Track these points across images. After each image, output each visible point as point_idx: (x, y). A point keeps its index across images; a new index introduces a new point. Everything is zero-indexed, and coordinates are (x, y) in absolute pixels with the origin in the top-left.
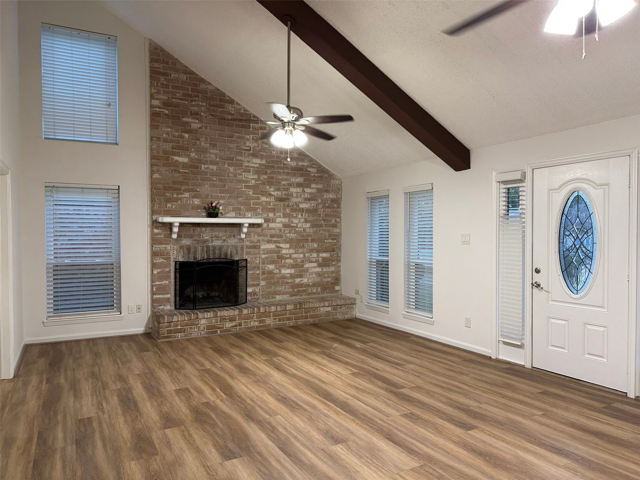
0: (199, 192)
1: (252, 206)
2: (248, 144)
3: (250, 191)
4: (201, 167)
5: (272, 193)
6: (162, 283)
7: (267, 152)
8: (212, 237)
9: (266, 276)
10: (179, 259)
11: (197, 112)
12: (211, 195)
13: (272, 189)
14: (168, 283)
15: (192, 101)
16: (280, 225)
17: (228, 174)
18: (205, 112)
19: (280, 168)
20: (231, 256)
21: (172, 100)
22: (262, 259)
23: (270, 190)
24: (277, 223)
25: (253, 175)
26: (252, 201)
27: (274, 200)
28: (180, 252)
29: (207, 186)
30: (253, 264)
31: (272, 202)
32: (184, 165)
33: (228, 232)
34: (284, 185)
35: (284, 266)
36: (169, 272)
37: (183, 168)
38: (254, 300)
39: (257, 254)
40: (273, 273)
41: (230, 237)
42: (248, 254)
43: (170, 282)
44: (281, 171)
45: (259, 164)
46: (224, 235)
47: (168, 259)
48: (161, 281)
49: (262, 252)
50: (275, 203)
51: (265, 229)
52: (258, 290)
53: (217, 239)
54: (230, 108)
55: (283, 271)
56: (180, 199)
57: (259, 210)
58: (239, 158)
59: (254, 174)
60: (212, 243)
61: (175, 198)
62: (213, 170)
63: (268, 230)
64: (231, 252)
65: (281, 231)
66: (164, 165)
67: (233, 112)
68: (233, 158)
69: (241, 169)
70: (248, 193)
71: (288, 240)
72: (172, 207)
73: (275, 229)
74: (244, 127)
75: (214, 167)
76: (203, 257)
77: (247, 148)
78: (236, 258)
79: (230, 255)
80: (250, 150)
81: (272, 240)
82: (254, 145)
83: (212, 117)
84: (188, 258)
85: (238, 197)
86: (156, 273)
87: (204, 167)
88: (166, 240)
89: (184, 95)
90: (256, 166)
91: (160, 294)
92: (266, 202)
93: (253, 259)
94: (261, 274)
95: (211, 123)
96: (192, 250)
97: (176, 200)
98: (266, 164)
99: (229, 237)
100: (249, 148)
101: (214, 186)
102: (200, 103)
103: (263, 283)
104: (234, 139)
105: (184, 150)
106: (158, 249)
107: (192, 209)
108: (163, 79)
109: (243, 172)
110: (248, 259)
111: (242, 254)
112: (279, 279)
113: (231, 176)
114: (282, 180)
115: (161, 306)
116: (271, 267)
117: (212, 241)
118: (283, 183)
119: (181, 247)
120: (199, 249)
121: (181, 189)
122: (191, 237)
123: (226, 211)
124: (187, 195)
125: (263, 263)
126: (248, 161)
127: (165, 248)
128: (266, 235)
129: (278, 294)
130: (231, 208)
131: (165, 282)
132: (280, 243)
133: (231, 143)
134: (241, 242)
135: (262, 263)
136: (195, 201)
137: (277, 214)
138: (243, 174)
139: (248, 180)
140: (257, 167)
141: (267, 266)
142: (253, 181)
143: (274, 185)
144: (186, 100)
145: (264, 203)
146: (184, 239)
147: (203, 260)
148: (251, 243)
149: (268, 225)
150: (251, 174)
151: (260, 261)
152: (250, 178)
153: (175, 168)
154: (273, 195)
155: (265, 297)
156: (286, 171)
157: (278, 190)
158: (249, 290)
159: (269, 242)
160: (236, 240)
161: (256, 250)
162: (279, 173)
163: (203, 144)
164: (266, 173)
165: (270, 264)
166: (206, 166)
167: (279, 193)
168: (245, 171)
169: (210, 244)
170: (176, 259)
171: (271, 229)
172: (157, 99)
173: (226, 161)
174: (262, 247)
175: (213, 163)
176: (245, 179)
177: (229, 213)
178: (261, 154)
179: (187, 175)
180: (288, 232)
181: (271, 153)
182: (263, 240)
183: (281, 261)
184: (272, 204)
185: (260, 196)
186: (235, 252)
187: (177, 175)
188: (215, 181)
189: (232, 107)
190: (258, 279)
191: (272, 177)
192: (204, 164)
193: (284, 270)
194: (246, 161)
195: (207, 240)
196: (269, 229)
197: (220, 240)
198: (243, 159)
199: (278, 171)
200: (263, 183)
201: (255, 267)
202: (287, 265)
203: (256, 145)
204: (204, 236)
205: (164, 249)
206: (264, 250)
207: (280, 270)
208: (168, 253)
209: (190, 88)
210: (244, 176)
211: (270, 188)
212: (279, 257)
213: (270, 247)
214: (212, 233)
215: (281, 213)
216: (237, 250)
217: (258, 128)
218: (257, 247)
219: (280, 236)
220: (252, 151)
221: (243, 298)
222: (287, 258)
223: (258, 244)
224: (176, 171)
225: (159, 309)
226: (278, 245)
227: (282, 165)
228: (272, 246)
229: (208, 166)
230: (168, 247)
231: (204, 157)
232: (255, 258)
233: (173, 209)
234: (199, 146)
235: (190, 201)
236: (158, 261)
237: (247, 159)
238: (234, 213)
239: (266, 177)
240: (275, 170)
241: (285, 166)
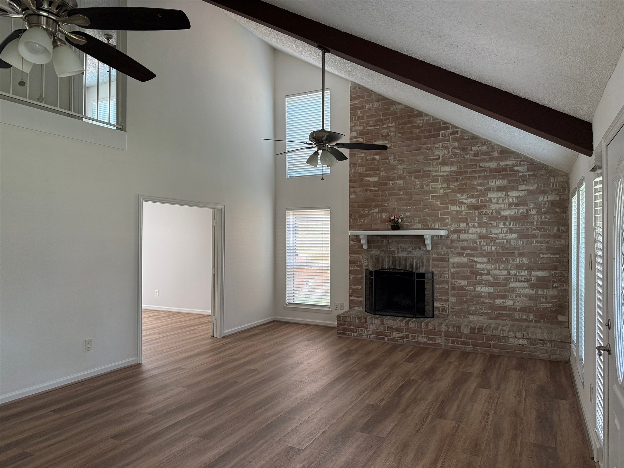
0: (387, 206)
1: (439, 216)
2: (437, 153)
3: (437, 201)
4: (389, 183)
5: (465, 201)
6: (356, 287)
7: (458, 158)
8: (398, 249)
9: (456, 292)
10: (369, 268)
11: (387, 134)
12: (398, 209)
13: (464, 197)
14: (360, 287)
15: (383, 125)
16: (475, 236)
17: (414, 186)
18: (394, 132)
19: (475, 172)
20: (417, 268)
21: (367, 128)
22: (451, 273)
23: (462, 198)
24: (471, 234)
25: (441, 184)
26: (439, 211)
27: (466, 209)
28: (370, 261)
29: (394, 200)
30: (441, 277)
31: (464, 210)
32: (375, 184)
33: (413, 244)
34: (480, 190)
35: (480, 283)
36: (362, 278)
37: (374, 186)
38: (443, 316)
39: (445, 267)
40: (465, 290)
41: (416, 248)
42: (435, 267)
43: (362, 287)
44: (476, 175)
45: (449, 172)
46: (409, 247)
47: (360, 267)
48: (355, 286)
49: (451, 266)
50: (468, 212)
51: (455, 241)
52: (447, 306)
53: (402, 250)
54: (419, 121)
55: (479, 289)
56: (371, 214)
57: (448, 221)
58: (427, 169)
59: (443, 183)
60: (398, 254)
61: (367, 214)
62: (400, 184)
63: (458, 241)
64: (417, 263)
65: (475, 242)
66: (359, 187)
67: (421, 125)
68: (420, 170)
69: (428, 180)
70: (436, 204)
71: (485, 253)
72: (364, 222)
73: (467, 241)
74: (434, 136)
75: (401, 182)
76: (390, 267)
77: (435, 157)
78: (422, 270)
79: (415, 267)
80: (438, 159)
81: (463, 253)
82: (443, 152)
83: (401, 135)
84: (377, 267)
85: (424, 209)
86: (352, 278)
87: (392, 183)
88: (359, 250)
89: (376, 121)
90: (445, 174)
91: (354, 297)
92: (456, 211)
93: (441, 272)
94: (450, 289)
95: (400, 141)
96: (380, 260)
97: (367, 215)
98: (458, 170)
99: (414, 249)
100: (438, 157)
101: (401, 200)
102: (390, 125)
103: (453, 299)
104: (422, 151)
105: (375, 170)
106: (353, 258)
107: (381, 223)
108: (360, 113)
109: (430, 182)
110: (435, 272)
111: (429, 265)
112: (473, 297)
113: (418, 188)
114: (478, 185)
115: (355, 307)
116: (463, 283)
117: (398, 252)
118: (479, 188)
119: (371, 257)
120: (386, 260)
121: (372, 205)
122: (379, 248)
123: (412, 223)
124: (376, 210)
125: (453, 278)
126: (436, 171)
127: (359, 257)
128: (457, 248)
129: (472, 314)
130: (417, 220)
131: (358, 286)
132: (474, 256)
133: (419, 156)
134: (427, 254)
135: (451, 278)
136: (383, 215)
137: (470, 224)
138: (431, 184)
139: (436, 190)
140: (447, 175)
141: (458, 281)
142: (442, 191)
143: (467, 192)
144: (377, 125)
145: (454, 213)
146: (374, 250)
147: (390, 269)
148: (438, 255)
149: (459, 237)
150: (440, 183)
151: (448, 275)
152: (438, 188)
153: (367, 188)
154: (465, 203)
155: (456, 315)
156: (483, 174)
157: (473, 196)
158: (437, 305)
159: (460, 255)
160: (422, 252)
161: (445, 264)
162: (474, 178)
163: (391, 161)
164: (457, 180)
165: (461, 279)
166: (394, 182)
167: (473, 200)
168: (433, 181)
169: (396, 255)
170: (367, 267)
171: (463, 241)
172: (355, 131)
173: (413, 174)
174: (451, 260)
175: (401, 178)
176: (432, 189)
177: (414, 225)
178: (451, 161)
179: (377, 192)
180: (485, 244)
181: (464, 157)
182: (453, 253)
183: (476, 277)
184: (464, 213)
185: (450, 205)
186: (421, 264)
187: (369, 193)
188: (401, 195)
189: (420, 120)
190: (447, 294)
191: (465, 184)
192: (392, 180)
193: (479, 287)
194: (434, 171)
195: (393, 252)
196: (460, 241)
197: (405, 251)
198: (431, 169)
199: (473, 175)
200: (454, 191)
201: (443, 281)
202: (484, 282)
203: (446, 152)
204: (390, 248)
205: (357, 258)
206: (453, 263)
207: (474, 287)
208: (361, 262)
209: (381, 113)
210: (432, 186)
211: (462, 195)
212: (472, 272)
213: (461, 261)
214: (398, 245)
215: (476, 222)
216: (422, 262)
217: (448, 134)
218: (445, 260)
219: (475, 249)
220: (440, 160)
221: (430, 312)
222: (483, 274)
223: (446, 257)
224: (368, 190)
225: (353, 309)
226: (472, 258)
227: (478, 169)
228: (464, 260)
229: (395, 182)
230: (361, 256)
231: (392, 174)
232: (443, 272)
233: (365, 223)
234: (388, 164)
235: (379, 216)
236: (353, 268)
237: (436, 169)
238: (420, 225)
239: (457, 184)
240: (469, 175)
241: (481, 169)
